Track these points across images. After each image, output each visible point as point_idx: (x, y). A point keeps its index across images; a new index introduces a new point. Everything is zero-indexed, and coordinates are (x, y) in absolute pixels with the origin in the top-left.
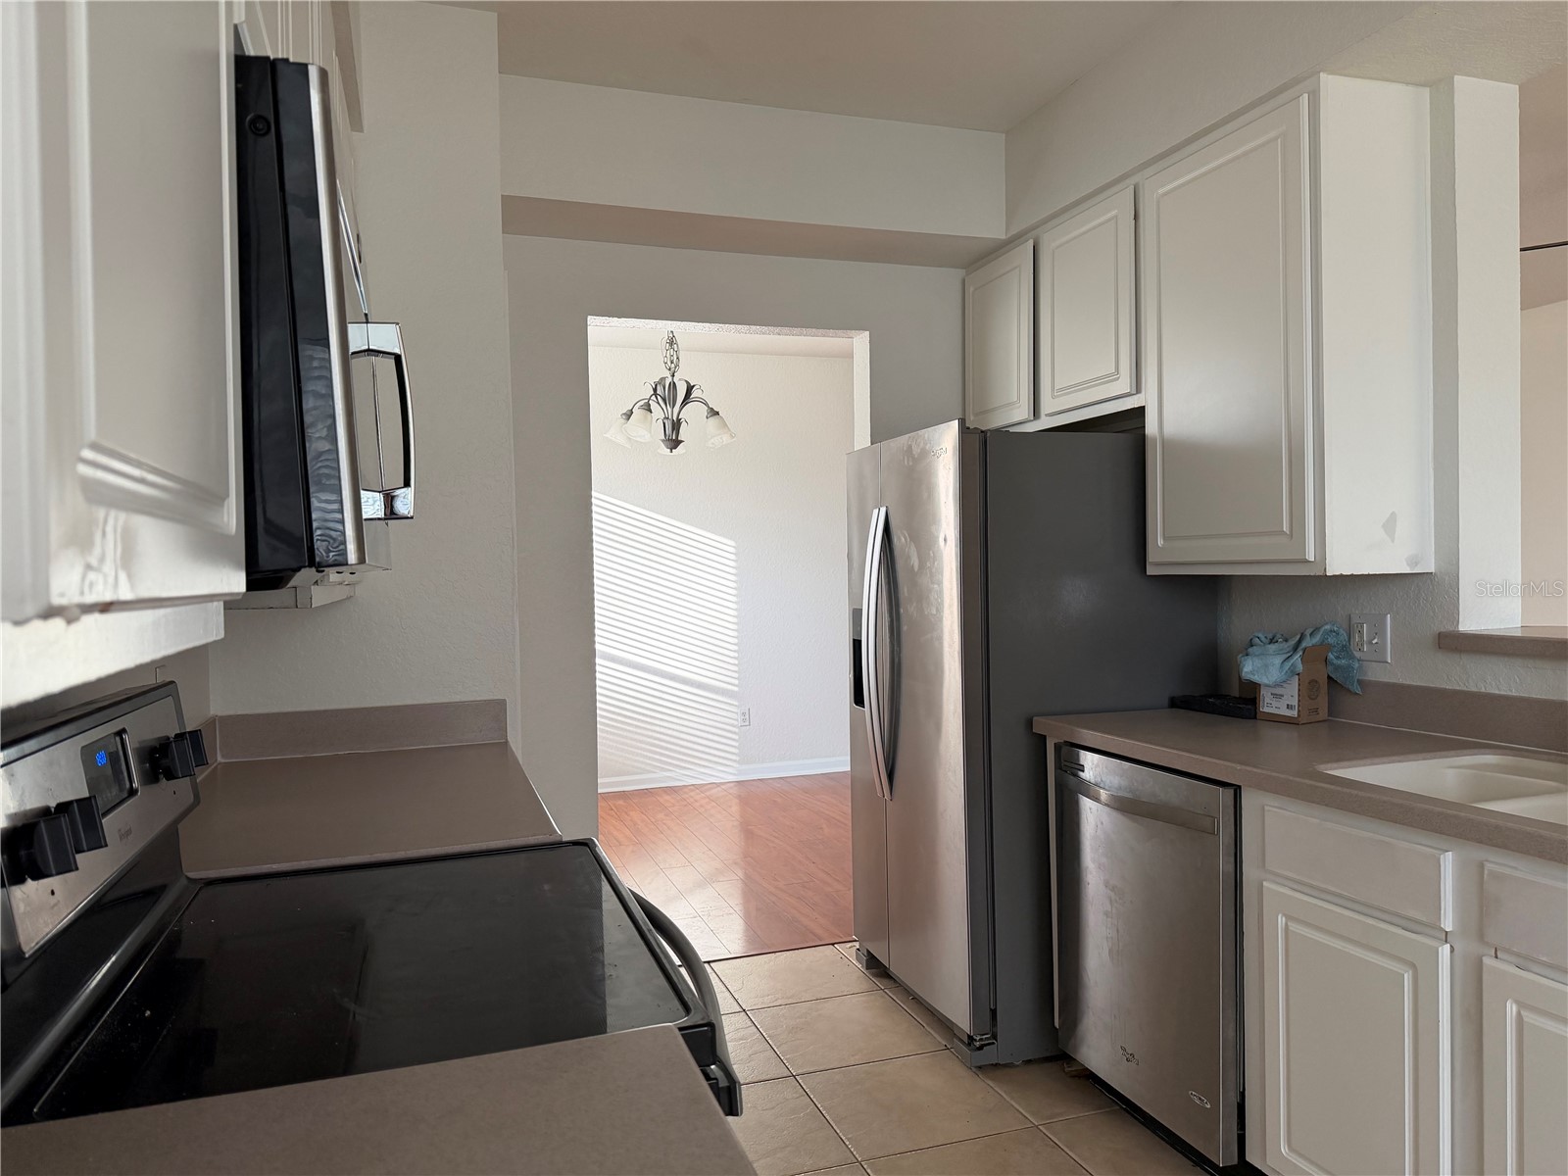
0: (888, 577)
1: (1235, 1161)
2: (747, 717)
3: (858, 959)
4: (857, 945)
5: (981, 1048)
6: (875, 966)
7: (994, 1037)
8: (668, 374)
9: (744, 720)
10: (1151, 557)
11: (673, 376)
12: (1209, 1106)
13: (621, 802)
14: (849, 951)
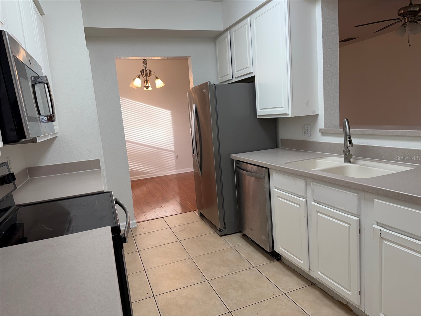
0: (197, 119)
1: (272, 251)
2: (177, 157)
3: (198, 214)
4: (198, 211)
5: (222, 231)
6: (201, 215)
7: (225, 228)
8: (144, 68)
9: (176, 158)
10: (258, 114)
11: (146, 68)
12: (266, 239)
13: (145, 181)
14: (196, 212)
